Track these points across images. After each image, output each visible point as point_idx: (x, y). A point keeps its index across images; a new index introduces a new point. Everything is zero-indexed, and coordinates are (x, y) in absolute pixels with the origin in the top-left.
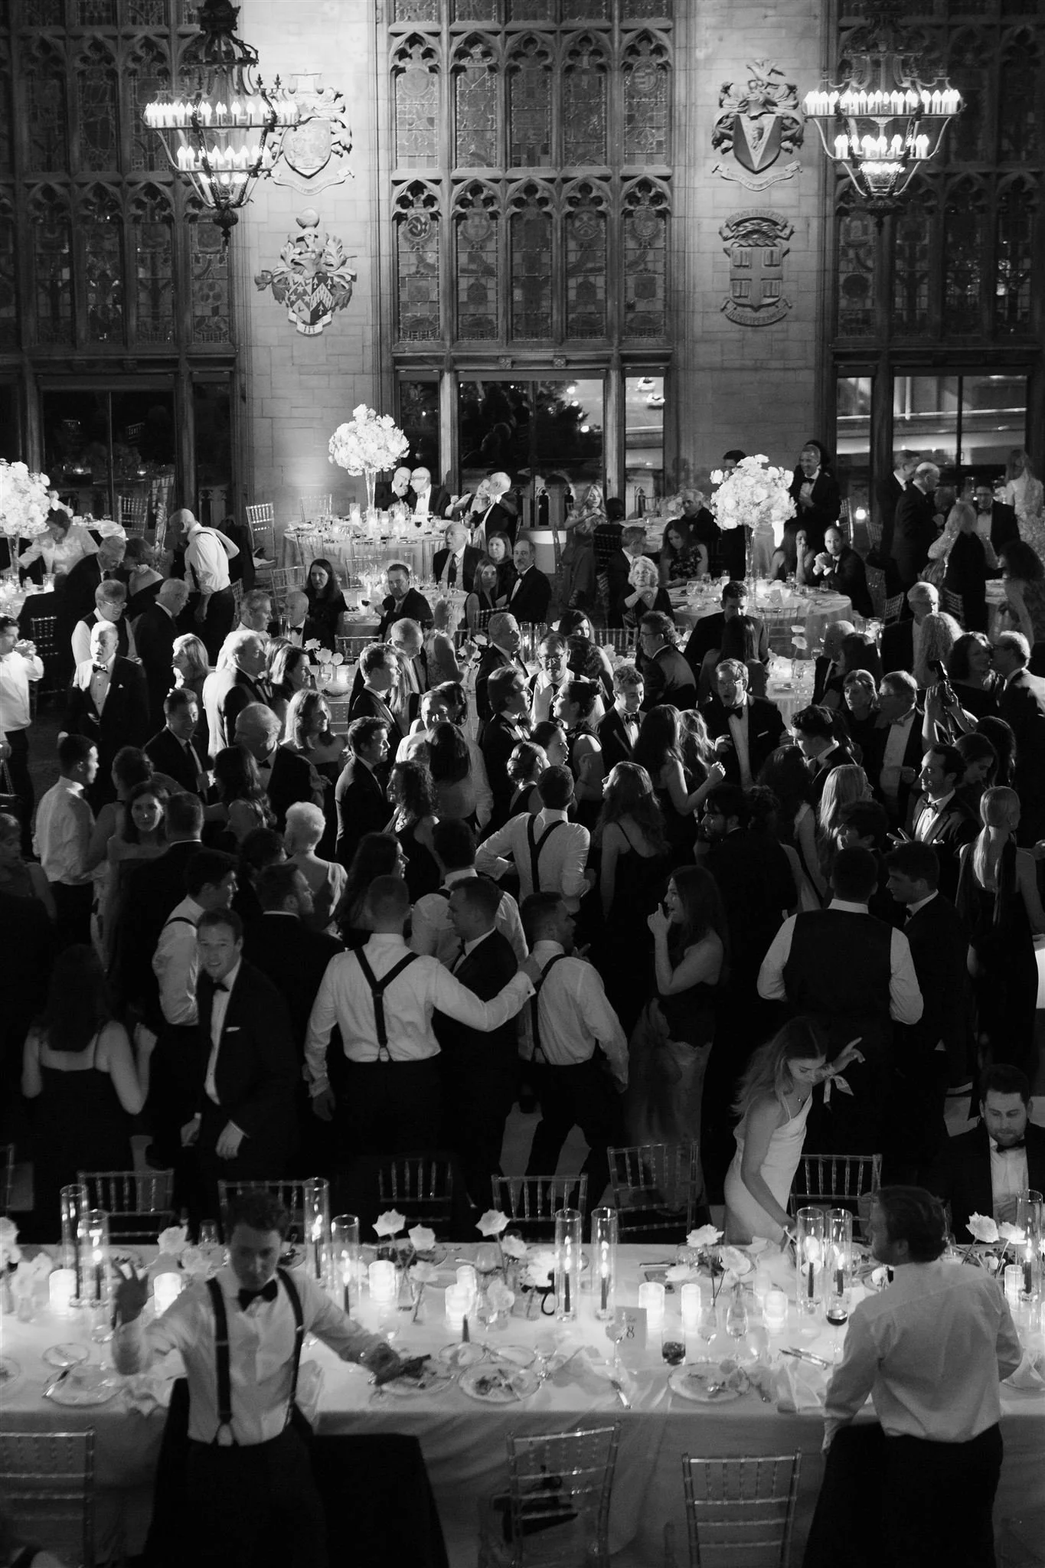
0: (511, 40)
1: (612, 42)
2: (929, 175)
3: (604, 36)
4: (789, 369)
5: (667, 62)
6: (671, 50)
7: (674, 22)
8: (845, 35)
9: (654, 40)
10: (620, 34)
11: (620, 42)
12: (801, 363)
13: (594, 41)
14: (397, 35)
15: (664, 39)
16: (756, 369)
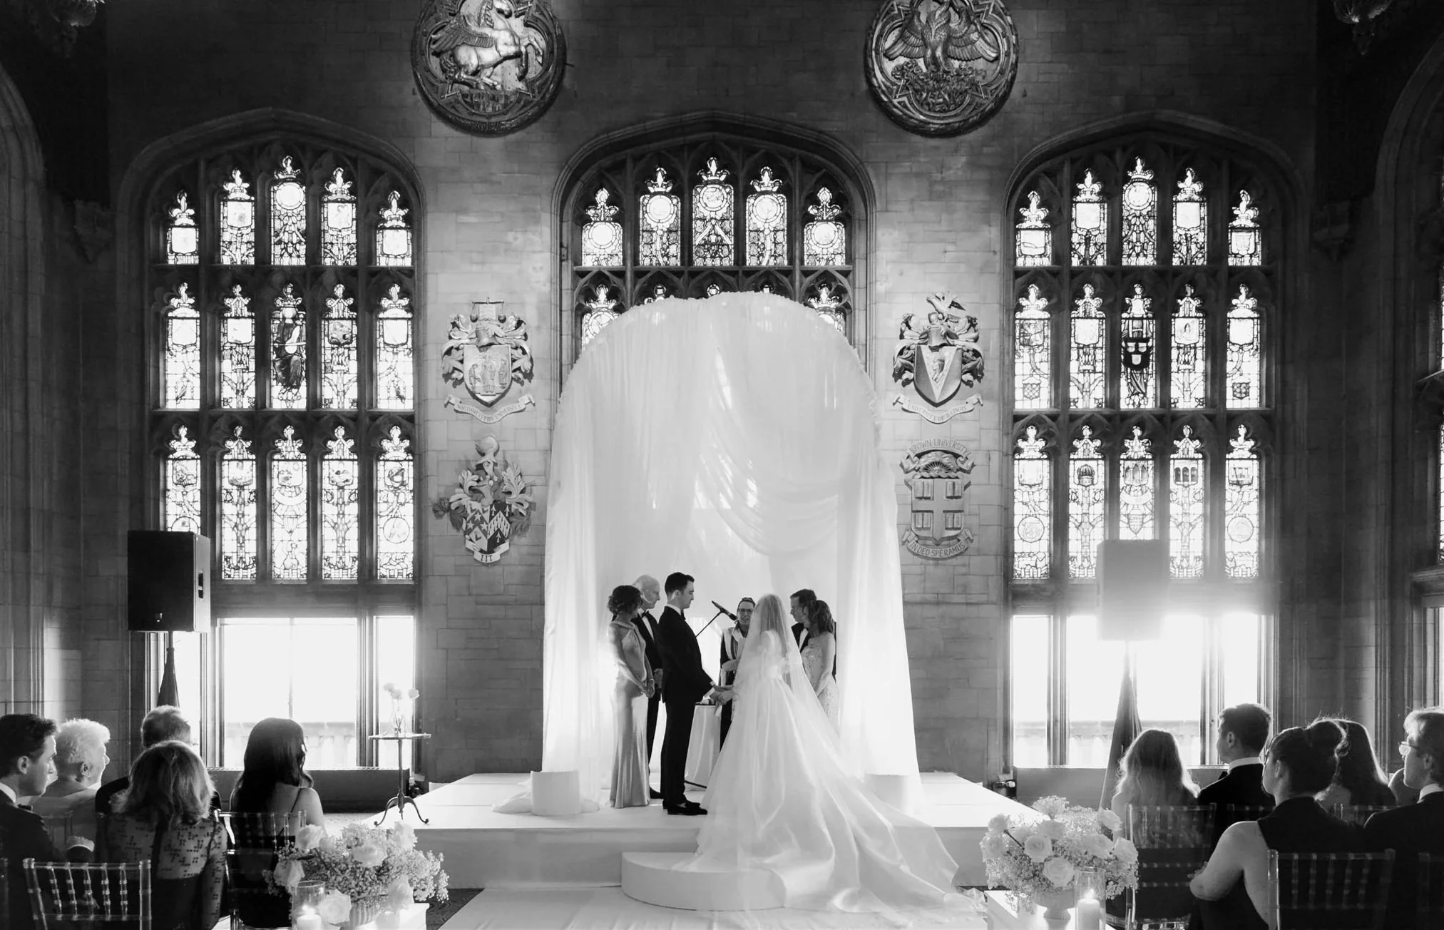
0: (694, 281)
1: (793, 284)
2: (1105, 416)
3: (786, 280)
4: (971, 604)
5: (847, 306)
6: (850, 293)
7: (854, 267)
8: (1019, 280)
9: (833, 284)
10: (800, 277)
11: (801, 284)
12: (984, 598)
13: (775, 285)
14: (582, 274)
15: (845, 282)
16: (938, 603)
